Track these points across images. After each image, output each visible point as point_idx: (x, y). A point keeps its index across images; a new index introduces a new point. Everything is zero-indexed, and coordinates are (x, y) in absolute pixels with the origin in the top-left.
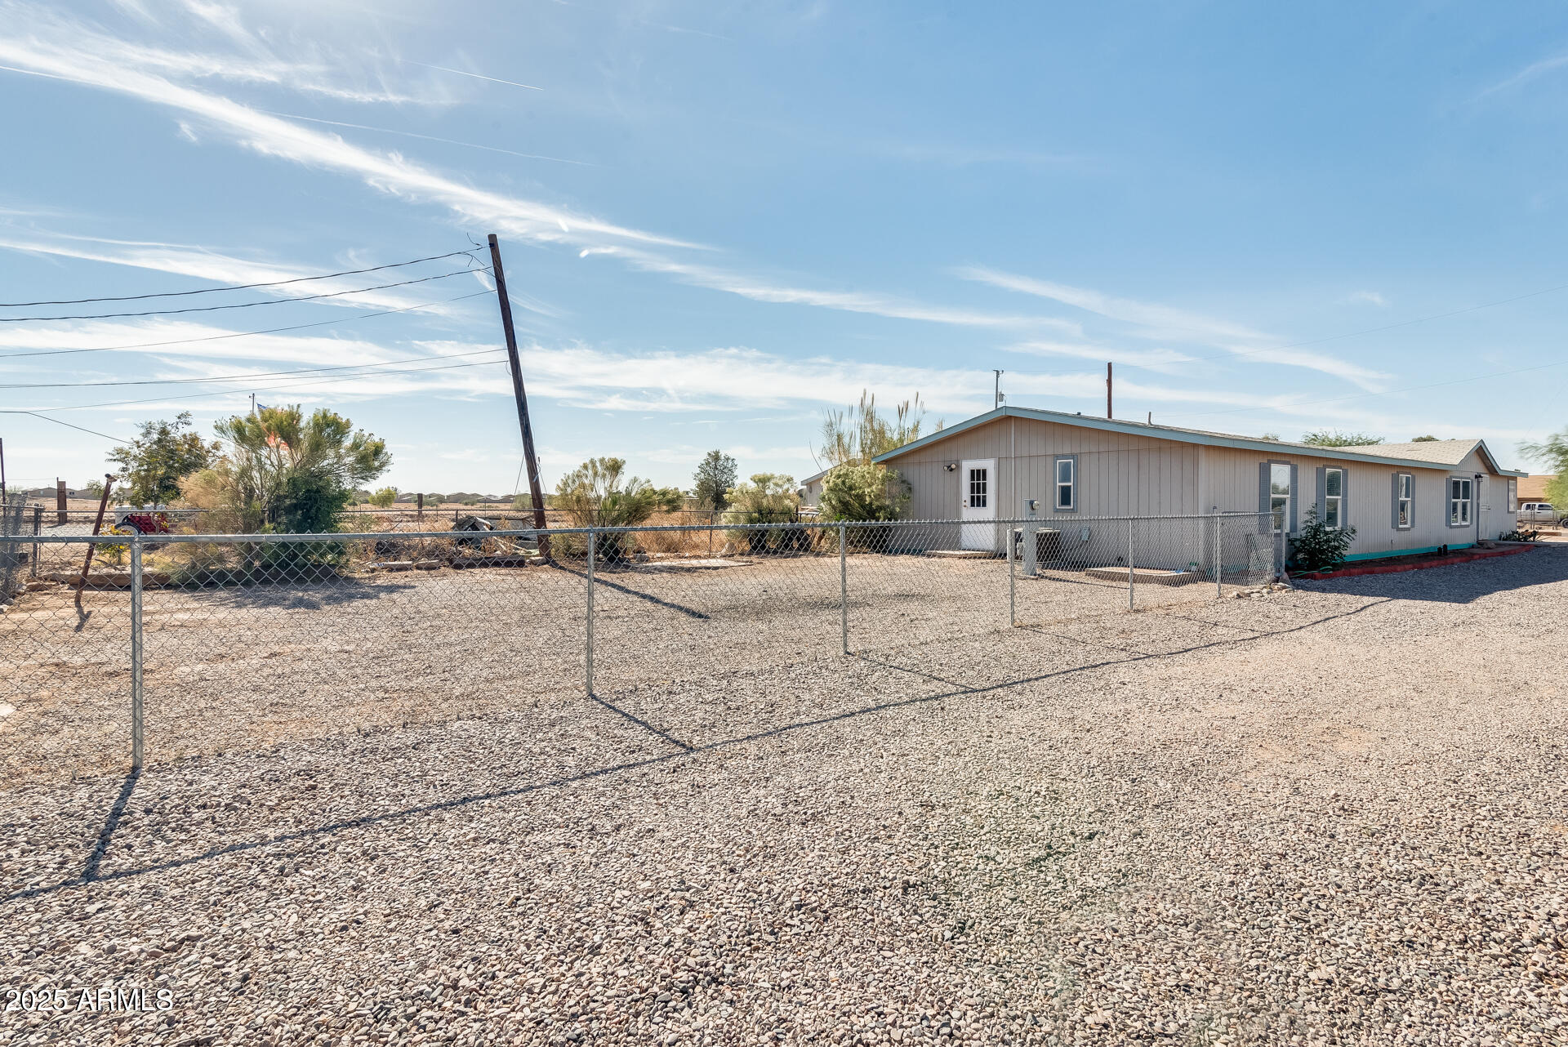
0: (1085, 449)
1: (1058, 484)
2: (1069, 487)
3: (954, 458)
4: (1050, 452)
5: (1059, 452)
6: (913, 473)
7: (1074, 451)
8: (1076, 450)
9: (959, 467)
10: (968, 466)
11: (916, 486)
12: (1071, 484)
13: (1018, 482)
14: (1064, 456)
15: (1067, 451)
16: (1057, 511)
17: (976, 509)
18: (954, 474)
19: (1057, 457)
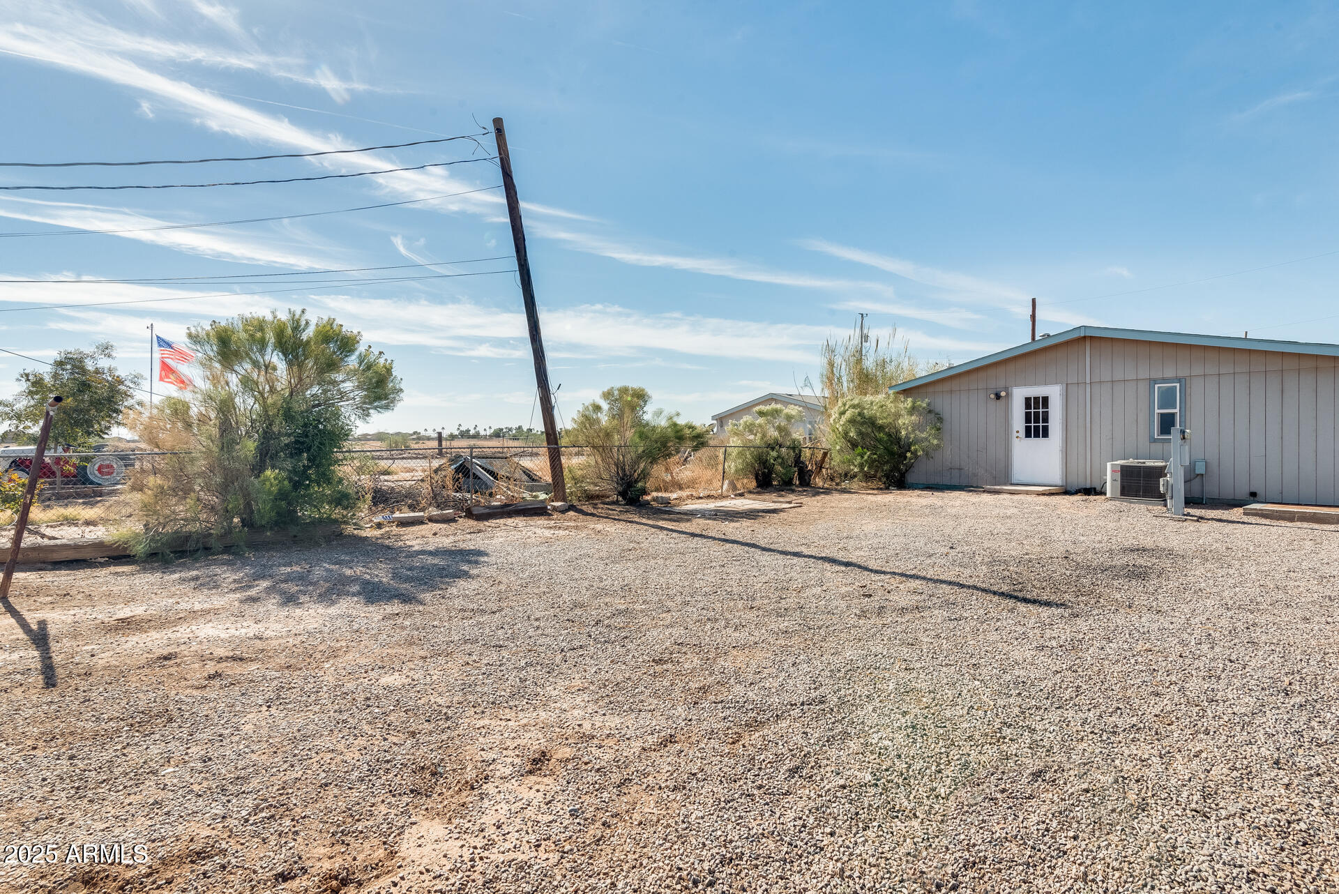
0: (1197, 370)
1: (1157, 411)
2: (1173, 415)
3: (1001, 384)
4: (1143, 374)
5: (1157, 374)
6: (944, 403)
7: (1180, 374)
8: (1182, 372)
9: (1008, 395)
10: (1019, 395)
11: (946, 416)
12: (1177, 410)
13: (1096, 410)
14: (1164, 380)
15: (1170, 373)
16: (1154, 441)
17: (1033, 440)
18: (1001, 403)
19: (1155, 381)
